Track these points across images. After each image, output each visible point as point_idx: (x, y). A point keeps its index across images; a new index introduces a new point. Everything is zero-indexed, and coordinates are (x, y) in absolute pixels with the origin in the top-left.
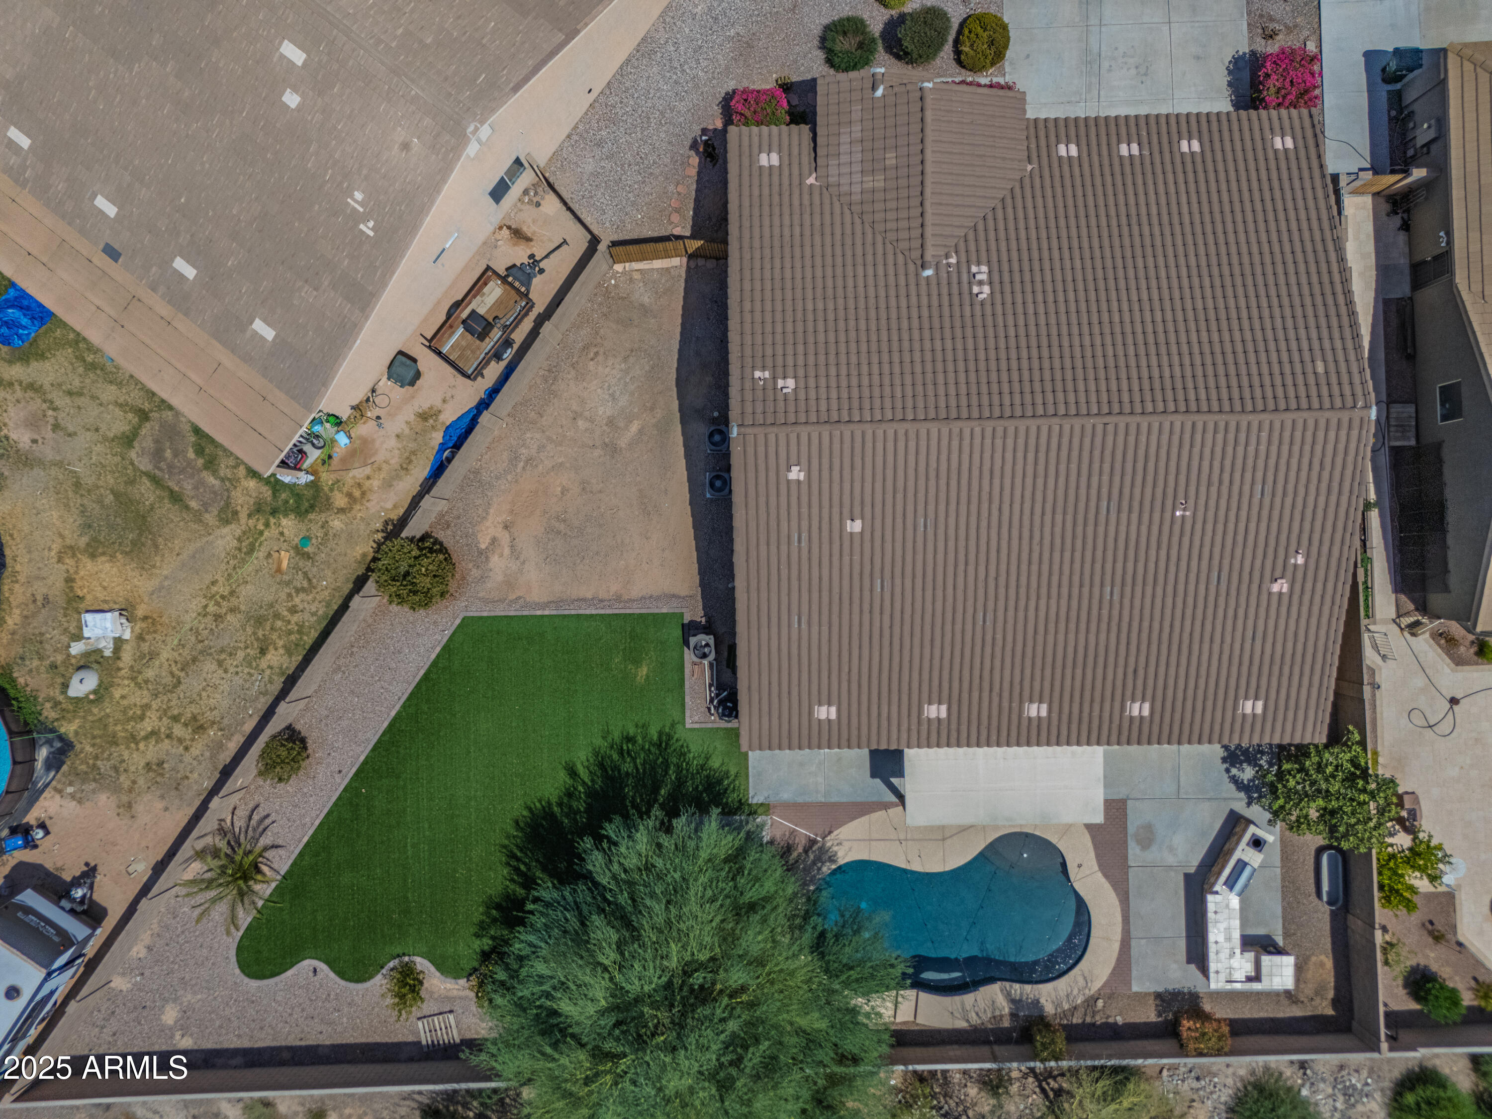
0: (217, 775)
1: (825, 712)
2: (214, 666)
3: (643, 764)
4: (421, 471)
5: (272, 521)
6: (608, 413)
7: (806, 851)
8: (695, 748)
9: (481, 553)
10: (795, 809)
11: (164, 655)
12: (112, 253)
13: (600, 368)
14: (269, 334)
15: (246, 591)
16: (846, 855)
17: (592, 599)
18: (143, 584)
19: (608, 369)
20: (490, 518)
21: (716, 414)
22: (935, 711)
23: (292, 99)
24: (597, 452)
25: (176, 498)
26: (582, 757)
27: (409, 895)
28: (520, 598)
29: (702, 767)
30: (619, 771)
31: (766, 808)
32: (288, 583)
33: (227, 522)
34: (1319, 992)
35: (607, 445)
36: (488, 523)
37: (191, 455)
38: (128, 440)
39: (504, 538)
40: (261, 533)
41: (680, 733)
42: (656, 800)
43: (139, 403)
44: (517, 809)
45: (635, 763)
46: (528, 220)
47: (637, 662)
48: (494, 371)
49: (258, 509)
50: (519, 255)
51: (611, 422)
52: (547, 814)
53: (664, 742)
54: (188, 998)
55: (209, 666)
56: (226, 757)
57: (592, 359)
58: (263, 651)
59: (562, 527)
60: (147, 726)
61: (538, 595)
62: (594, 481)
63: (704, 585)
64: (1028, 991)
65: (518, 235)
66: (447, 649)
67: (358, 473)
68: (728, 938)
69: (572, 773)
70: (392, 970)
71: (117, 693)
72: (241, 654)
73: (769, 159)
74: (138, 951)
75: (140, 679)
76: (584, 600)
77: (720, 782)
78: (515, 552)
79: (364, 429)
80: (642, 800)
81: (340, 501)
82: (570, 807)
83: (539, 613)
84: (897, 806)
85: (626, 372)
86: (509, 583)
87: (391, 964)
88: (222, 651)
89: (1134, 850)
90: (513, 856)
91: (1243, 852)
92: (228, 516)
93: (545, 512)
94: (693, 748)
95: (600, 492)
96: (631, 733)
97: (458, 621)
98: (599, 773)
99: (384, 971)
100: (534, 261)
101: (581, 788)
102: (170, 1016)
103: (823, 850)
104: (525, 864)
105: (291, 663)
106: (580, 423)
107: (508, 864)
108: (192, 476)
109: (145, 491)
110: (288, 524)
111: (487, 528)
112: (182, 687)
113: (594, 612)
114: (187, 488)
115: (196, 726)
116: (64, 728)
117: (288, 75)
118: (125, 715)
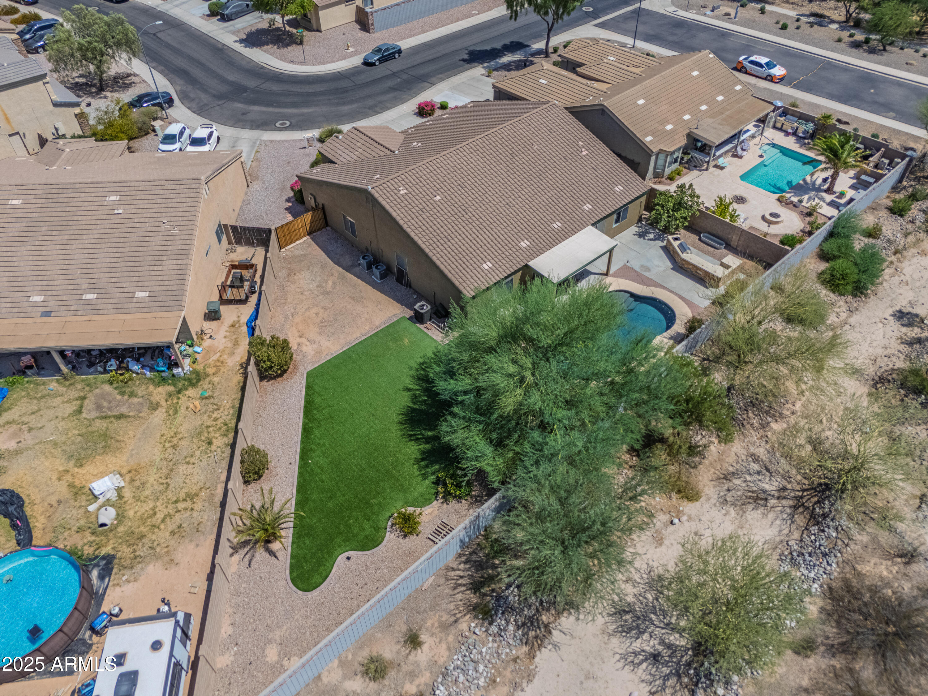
0: (219, 509)
2: (185, 466)
4: (245, 342)
5: (180, 396)
6: (315, 285)
9: (296, 350)
11: (151, 480)
13: (300, 276)
14: (145, 294)
15: (183, 428)
19: (303, 275)
20: (291, 338)
23: (119, 211)
24: (321, 297)
25: (119, 417)
26: (409, 382)
28: (328, 353)
32: (205, 412)
33: (155, 409)
35: (323, 293)
37: (119, 397)
38: (79, 411)
39: (303, 340)
40: (178, 403)
43: (77, 395)
47: (401, 340)
48: (253, 297)
49: (169, 396)
51: (318, 287)
52: (413, 410)
54: (277, 634)
55: (182, 468)
56: (219, 498)
57: (294, 276)
58: (210, 443)
59: (326, 324)
60: (160, 516)
61: (335, 347)
62: (327, 305)
63: (405, 304)
66: (309, 387)
67: (214, 358)
69: (409, 390)
70: (392, 526)
71: (131, 513)
72: (198, 453)
74: (226, 630)
75: (142, 498)
78: (312, 342)
79: (206, 343)
81: (211, 371)
82: (420, 401)
83: (341, 351)
85: (312, 272)
86: (318, 352)
87: (390, 524)
88: (186, 457)
89: (647, 274)
90: (411, 436)
92: (155, 407)
93: (314, 324)
95: (333, 306)
96: (421, 362)
97: (305, 375)
98: (420, 382)
99: (388, 529)
101: (417, 392)
102: (272, 654)
105: (228, 439)
106: (305, 293)
107: (411, 440)
108: (124, 404)
109: (99, 424)
110: (191, 392)
111: (292, 341)
112: (170, 487)
114: (124, 410)
115: (191, 497)
116: (103, 552)
117: (114, 205)
118: (143, 520)
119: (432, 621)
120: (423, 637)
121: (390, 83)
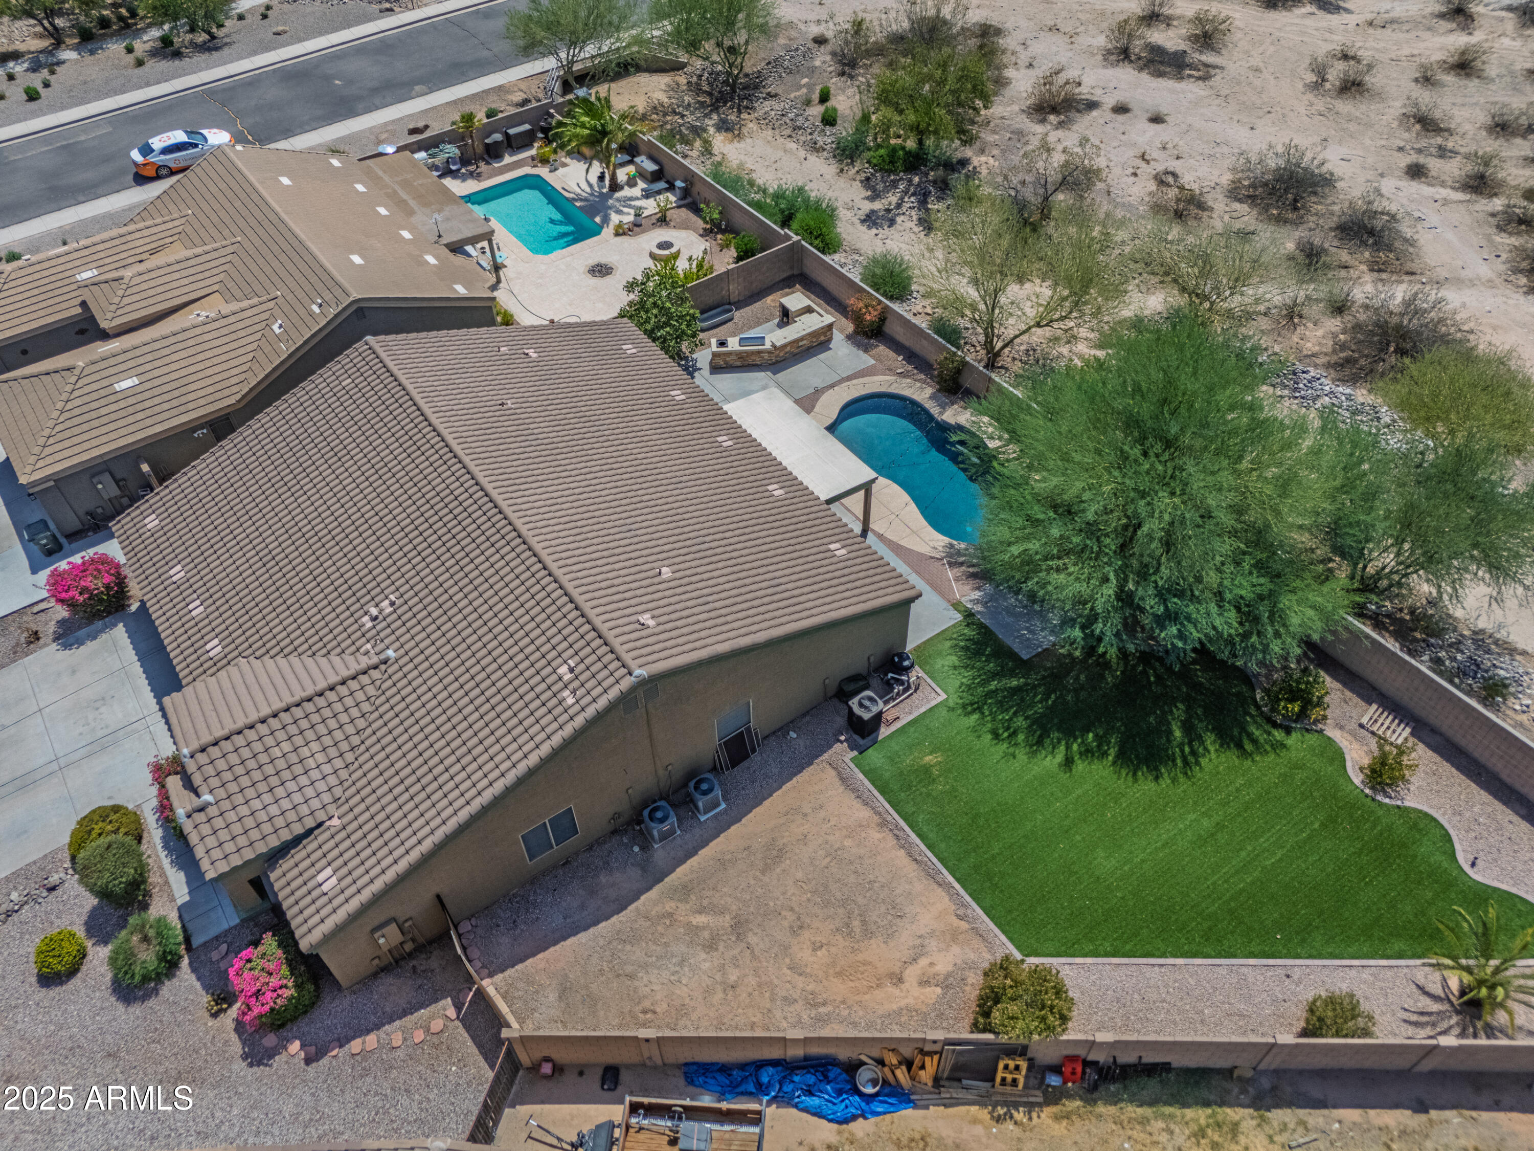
3: (1007, 710)
6: (703, 955)
7: (962, 564)
8: (957, 681)
9: (946, 987)
13: (658, 997)
17: (903, 847)
19: (655, 988)
20: (903, 1003)
21: (636, 849)
24: (752, 939)
26: (1051, 761)
27: (1316, 826)
28: (958, 916)
29: (966, 667)
30: (1030, 726)
31: (957, 606)
35: (739, 935)
36: (910, 1001)
39: (912, 974)
41: (954, 700)
42: (1026, 684)
44: (1146, 787)
45: (1011, 719)
47: (927, 769)
51: (710, 946)
52: (1123, 758)
53: (974, 707)
57: (655, 1012)
59: (856, 923)
61: (941, 902)
62: (786, 924)
63: (809, 759)
69: (1069, 761)
70: (1391, 797)
76: (909, 854)
77: (966, 649)
78: (918, 953)
80: (1035, 696)
82: (1099, 746)
83: (957, 886)
84: (873, 531)
85: (645, 966)
86: (953, 937)
87: (1387, 801)
91: (734, 347)
93: (854, 951)
94: (958, 683)
95: (792, 909)
96: (989, 736)
98: (1047, 741)
99: (1399, 803)
101: (1075, 747)
103: (950, 555)
104: (1182, 751)
106: (732, 978)
107: (1197, 763)
111: (915, 998)
113: (913, 836)
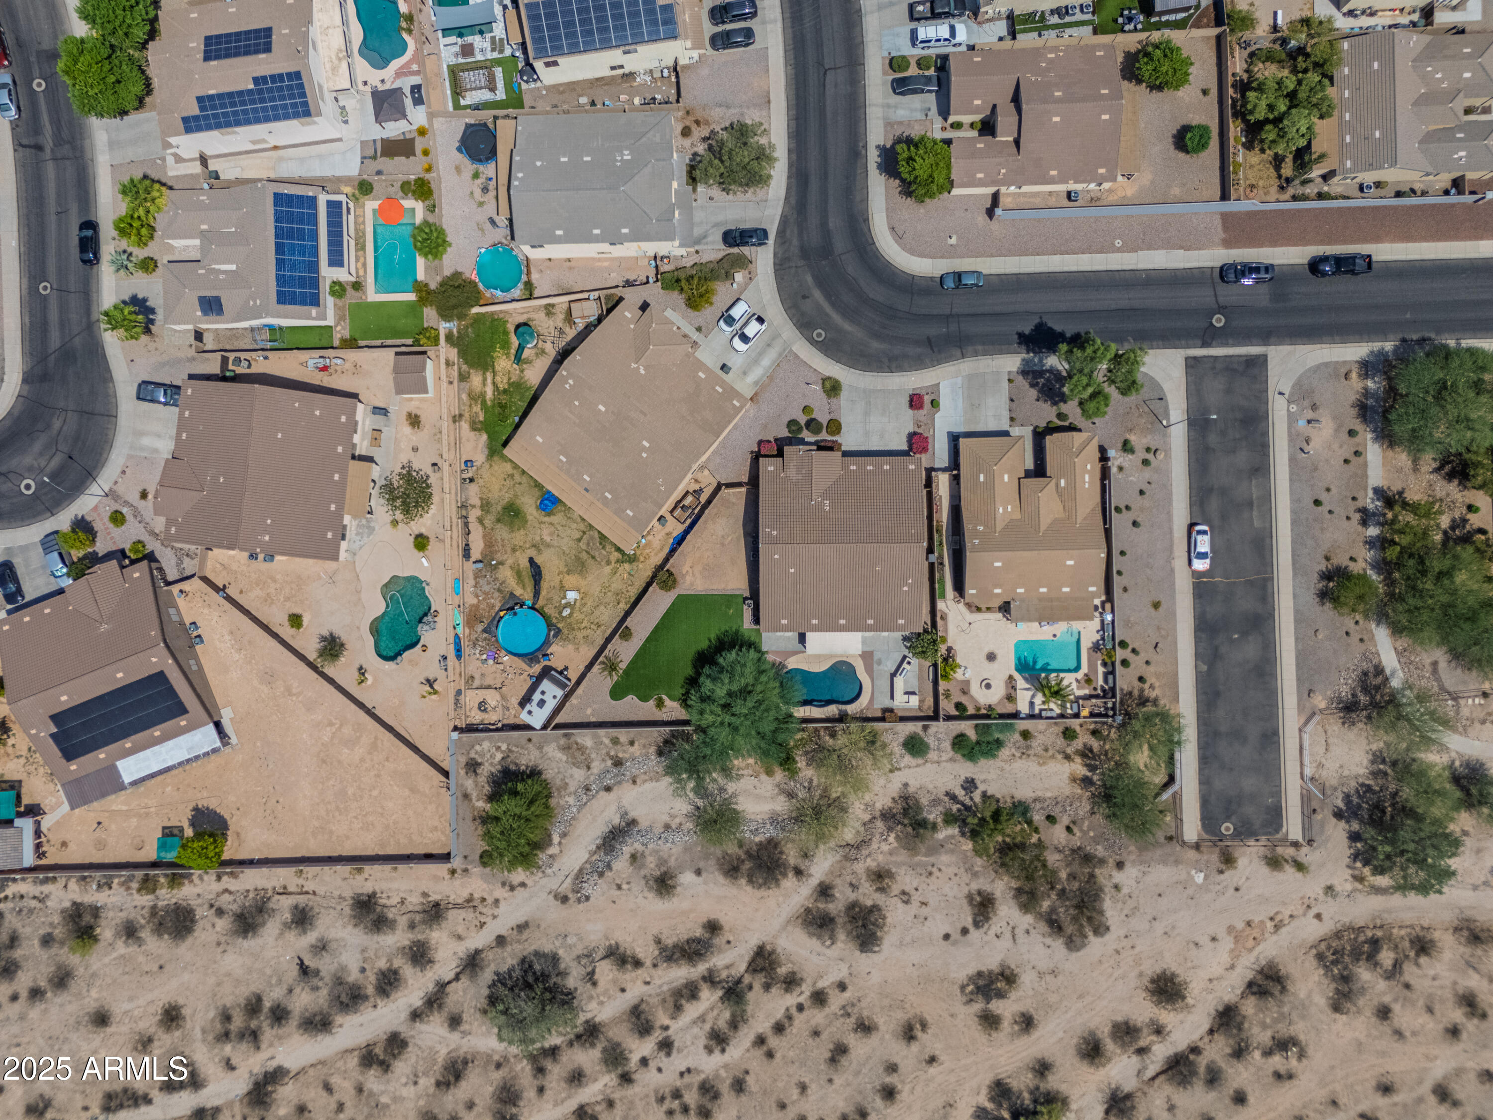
0: (606, 640)
1: (784, 622)
2: (604, 608)
3: (731, 637)
4: (666, 550)
5: (622, 565)
6: (722, 534)
7: (778, 664)
8: (746, 634)
9: (684, 576)
10: (776, 653)
11: (589, 604)
12: (587, 490)
14: (631, 514)
15: (613, 585)
16: (790, 667)
17: (716, 590)
18: (583, 583)
19: (724, 523)
20: (687, 567)
22: (815, 622)
23: (644, 455)
24: (718, 546)
25: (593, 557)
27: (661, 676)
29: (749, 639)
30: (724, 639)
31: (767, 652)
32: (627, 584)
34: (929, 708)
35: (721, 544)
37: (599, 542)
38: (579, 540)
39: (691, 572)
40: (619, 568)
41: (742, 629)
42: (736, 646)
43: (584, 527)
44: (693, 652)
45: (729, 637)
46: (699, 476)
47: (729, 608)
48: (689, 521)
49: (618, 561)
50: (697, 487)
51: (723, 537)
52: (704, 651)
53: (737, 632)
54: (595, 706)
55: (602, 607)
58: (619, 605)
59: (707, 568)
60: (583, 625)
62: (717, 554)
63: (750, 586)
64: (843, 707)
65: (696, 481)
66: (673, 604)
67: (647, 551)
68: (756, 679)
69: (710, 641)
70: (655, 699)
71: (575, 615)
72: (612, 605)
73: (771, 468)
74: (580, 692)
75: (582, 611)
76: (714, 590)
77: (754, 643)
78: (694, 575)
79: (650, 538)
80: (732, 645)
81: (642, 559)
82: (711, 648)
83: (700, 593)
84: (805, 651)
85: (728, 522)
86: (692, 584)
87: (656, 697)
88: (606, 603)
89: (875, 666)
90: (693, 664)
91: (905, 665)
92: (608, 563)
93: (703, 563)
95: (719, 557)
96: (727, 630)
97: (677, 595)
98: (718, 640)
99: (653, 699)
100: (701, 489)
101: (713, 644)
102: (589, 711)
103: (784, 664)
104: (698, 665)
105: (627, 607)
107: (691, 666)
108: (599, 549)
109: (584, 555)
110: (627, 565)
111: (687, 570)
112: (594, 614)
113: (716, 593)
114: (597, 554)
115: (599, 626)
116: (559, 625)
117: (644, 449)
118: (577, 622)
119: (643, 741)
120: (636, 744)
121: (934, 330)
